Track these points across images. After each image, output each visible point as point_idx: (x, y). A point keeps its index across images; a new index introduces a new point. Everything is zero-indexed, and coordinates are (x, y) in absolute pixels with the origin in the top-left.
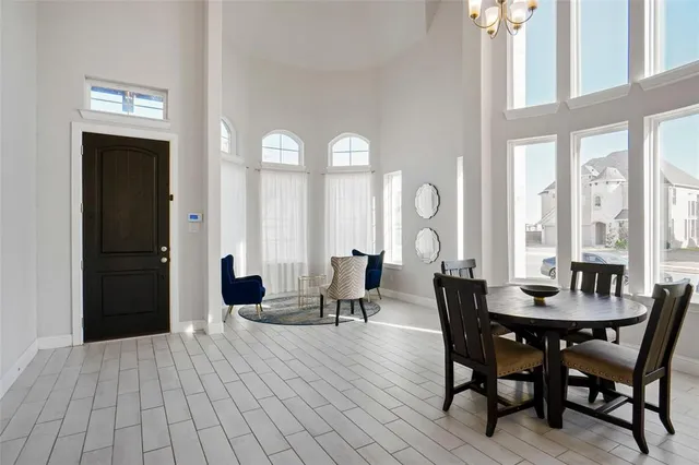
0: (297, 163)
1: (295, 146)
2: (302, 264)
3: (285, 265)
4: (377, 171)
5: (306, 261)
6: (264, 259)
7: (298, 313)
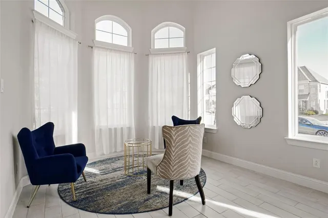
0: (126, 45)
1: (125, 33)
2: (129, 129)
3: (115, 129)
4: (192, 52)
5: (133, 126)
6: (96, 124)
7: (122, 184)
